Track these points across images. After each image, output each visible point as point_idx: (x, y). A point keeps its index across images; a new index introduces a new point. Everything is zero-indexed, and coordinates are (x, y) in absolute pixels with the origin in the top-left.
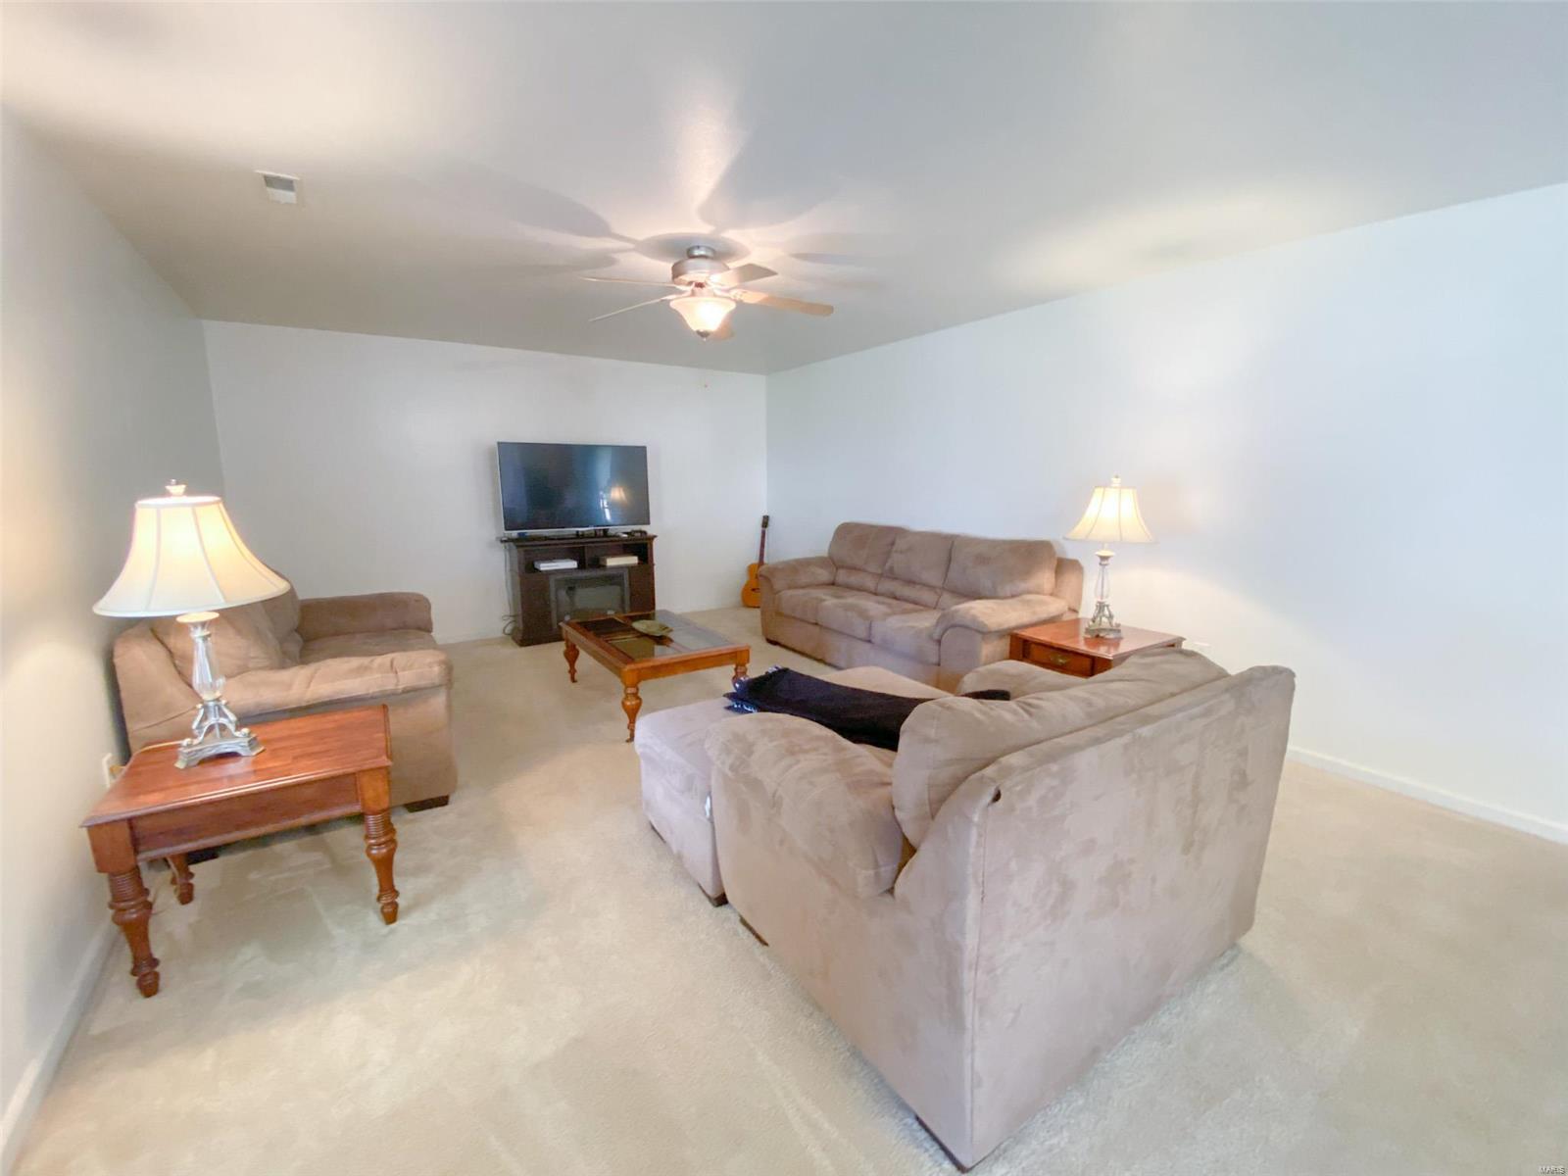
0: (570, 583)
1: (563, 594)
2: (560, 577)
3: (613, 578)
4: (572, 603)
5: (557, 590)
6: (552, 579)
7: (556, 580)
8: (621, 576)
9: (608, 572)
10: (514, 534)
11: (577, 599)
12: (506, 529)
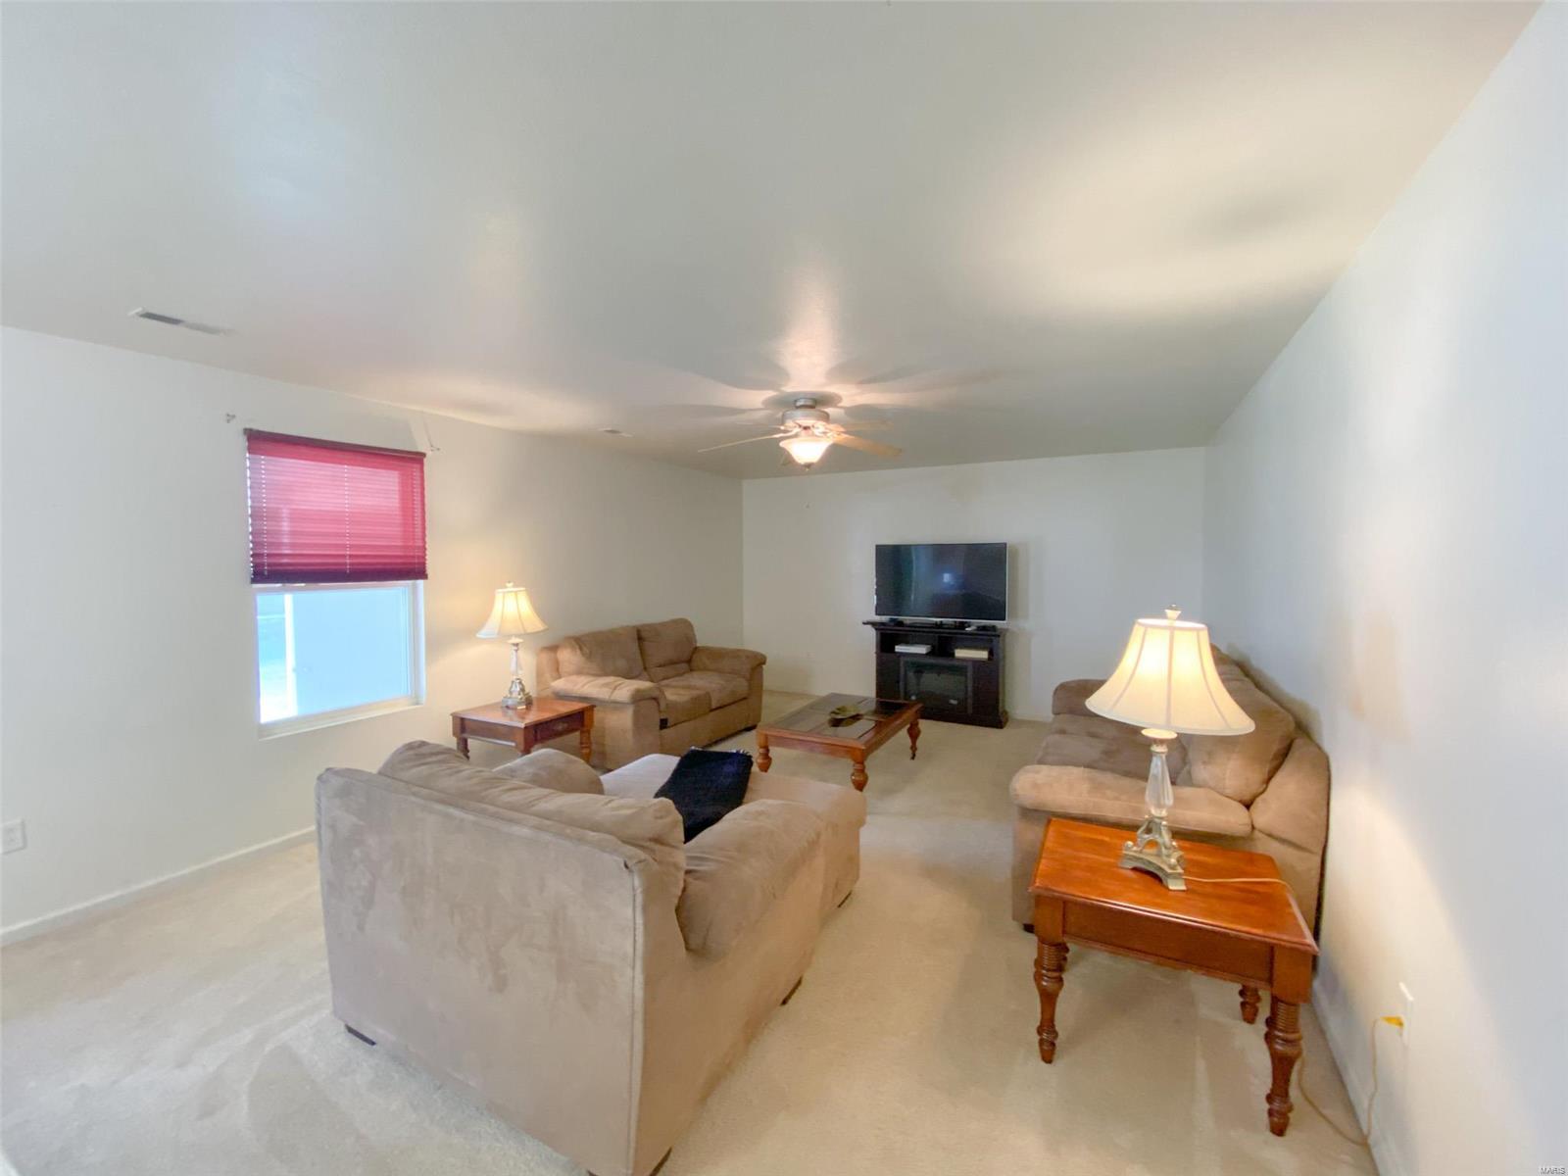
0: (919, 666)
1: (911, 674)
2: (910, 659)
3: (960, 668)
4: (918, 684)
5: (906, 671)
6: (902, 659)
7: (906, 662)
8: (966, 668)
9: (956, 663)
10: (885, 619)
11: (922, 680)
12: (877, 614)
